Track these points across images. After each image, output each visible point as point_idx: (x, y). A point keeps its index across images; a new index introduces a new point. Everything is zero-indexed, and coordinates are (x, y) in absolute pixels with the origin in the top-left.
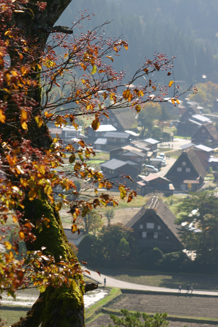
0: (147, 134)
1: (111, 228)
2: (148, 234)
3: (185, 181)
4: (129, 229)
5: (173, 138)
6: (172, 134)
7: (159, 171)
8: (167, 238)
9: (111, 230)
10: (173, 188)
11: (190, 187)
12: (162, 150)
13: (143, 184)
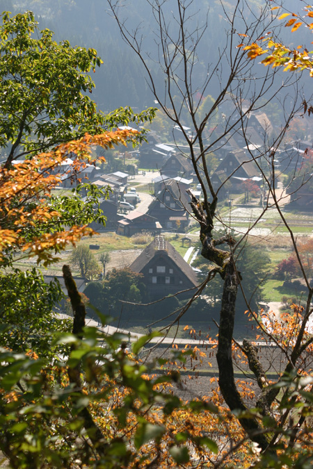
0: (108, 167)
1: (117, 274)
2: (158, 279)
3: (172, 218)
4: (137, 273)
5: (137, 171)
6: (136, 166)
7: (135, 208)
8: (181, 282)
9: (118, 276)
10: (161, 227)
11: (179, 224)
12: (133, 184)
13: (126, 223)
